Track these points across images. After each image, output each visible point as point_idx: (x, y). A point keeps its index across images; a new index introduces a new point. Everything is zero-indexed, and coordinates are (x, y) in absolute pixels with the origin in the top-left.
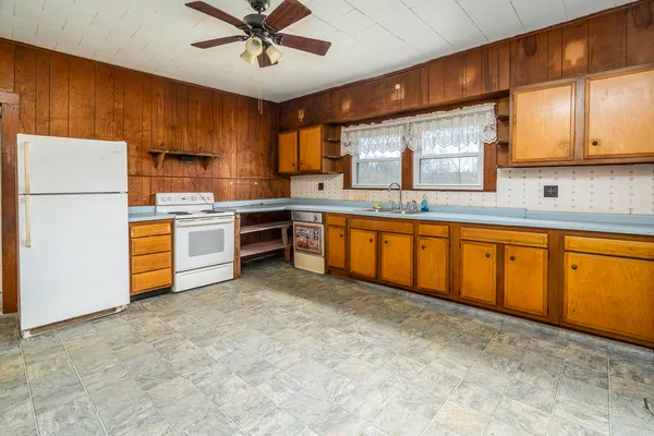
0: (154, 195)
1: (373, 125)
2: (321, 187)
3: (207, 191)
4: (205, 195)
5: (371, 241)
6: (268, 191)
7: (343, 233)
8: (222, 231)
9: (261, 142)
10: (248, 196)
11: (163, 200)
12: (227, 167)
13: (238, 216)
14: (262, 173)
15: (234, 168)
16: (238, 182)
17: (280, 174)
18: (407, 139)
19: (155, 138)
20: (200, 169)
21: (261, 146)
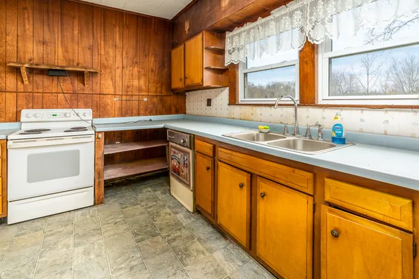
0: (20, 111)
1: (261, 21)
2: (209, 102)
3: (86, 107)
4: (81, 111)
5: (241, 186)
6: (160, 107)
7: (210, 165)
8: (77, 152)
9: (152, 59)
10: (135, 112)
11: (27, 116)
12: (110, 82)
13: (100, 136)
14: (153, 89)
15: (119, 83)
16: (124, 98)
17: (173, 90)
18: (308, 28)
19: (21, 54)
20: (78, 85)
21: (151, 62)
